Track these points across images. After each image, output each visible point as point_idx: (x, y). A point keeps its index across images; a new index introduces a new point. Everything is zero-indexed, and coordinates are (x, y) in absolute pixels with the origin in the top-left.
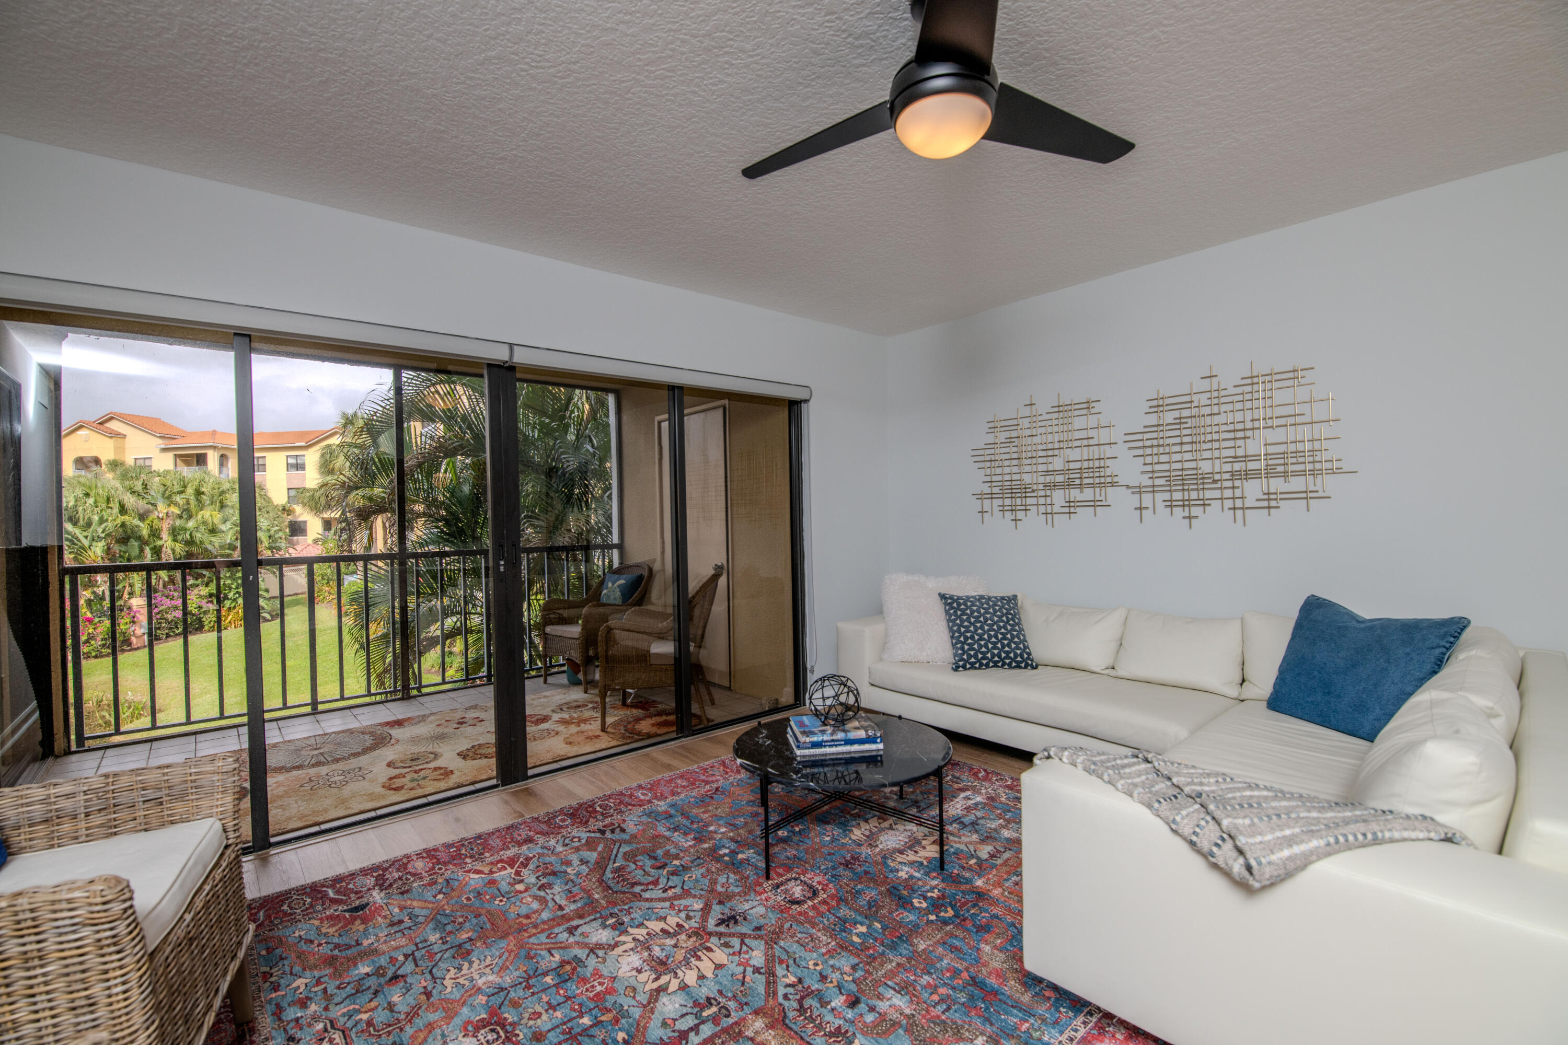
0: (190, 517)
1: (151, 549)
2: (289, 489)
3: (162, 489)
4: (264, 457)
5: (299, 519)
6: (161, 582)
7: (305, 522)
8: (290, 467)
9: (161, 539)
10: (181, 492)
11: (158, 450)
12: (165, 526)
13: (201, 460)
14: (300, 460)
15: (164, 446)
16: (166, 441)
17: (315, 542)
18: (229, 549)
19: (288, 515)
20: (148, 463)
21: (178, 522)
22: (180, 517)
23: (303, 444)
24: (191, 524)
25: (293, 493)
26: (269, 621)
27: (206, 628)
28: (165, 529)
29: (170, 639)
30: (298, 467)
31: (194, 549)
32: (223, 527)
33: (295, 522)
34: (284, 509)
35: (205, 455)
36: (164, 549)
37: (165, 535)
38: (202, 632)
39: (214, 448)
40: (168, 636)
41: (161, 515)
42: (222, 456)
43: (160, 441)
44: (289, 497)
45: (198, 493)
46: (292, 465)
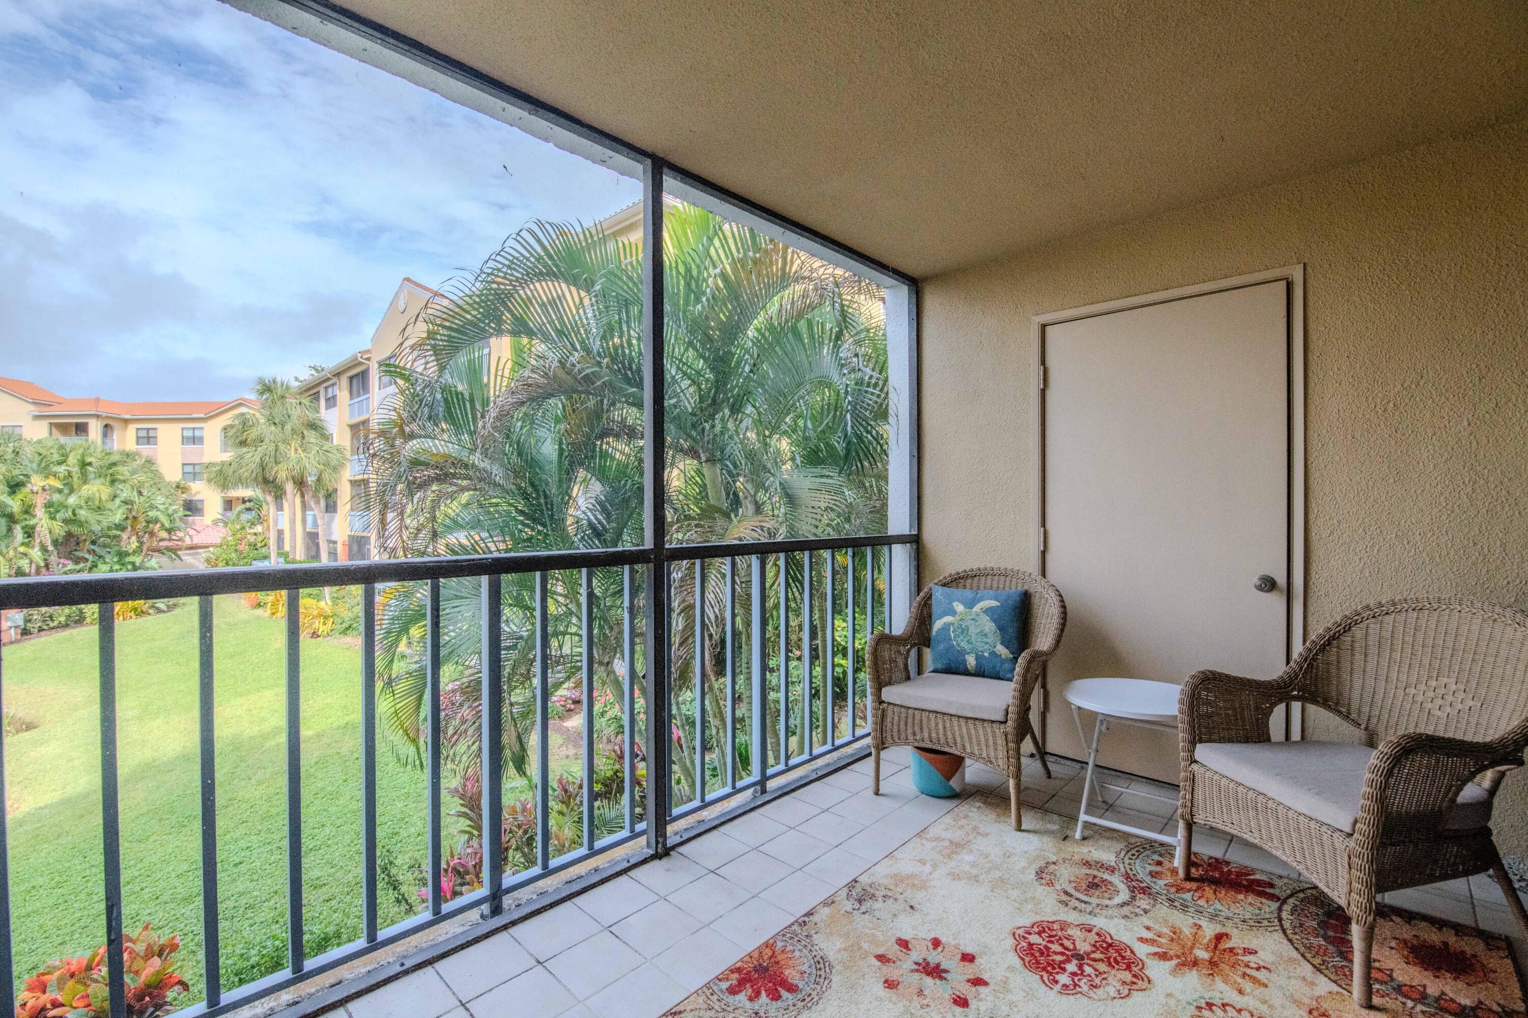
0: (72, 491)
1: (23, 528)
2: (184, 465)
3: (37, 459)
4: (156, 429)
5: (195, 498)
6: (34, 567)
7: (202, 501)
8: (185, 440)
9: (35, 516)
10: (60, 463)
11: (30, 417)
12: (40, 501)
13: (81, 429)
14: (197, 433)
15: (37, 413)
16: (43, 408)
17: (215, 522)
18: (117, 529)
19: (183, 493)
20: (17, 431)
21: (56, 497)
22: (60, 491)
23: (202, 416)
24: (72, 500)
25: (189, 469)
26: (164, 612)
27: (88, 620)
28: (39, 505)
29: (42, 633)
30: (196, 440)
31: (75, 529)
32: (109, 505)
33: (191, 501)
34: (178, 487)
35: (86, 424)
36: (38, 529)
37: (40, 512)
38: (83, 626)
39: (98, 416)
40: (41, 630)
41: (35, 489)
42: (106, 426)
43: (33, 408)
44: (184, 473)
45: (84, 465)
46: (188, 438)
